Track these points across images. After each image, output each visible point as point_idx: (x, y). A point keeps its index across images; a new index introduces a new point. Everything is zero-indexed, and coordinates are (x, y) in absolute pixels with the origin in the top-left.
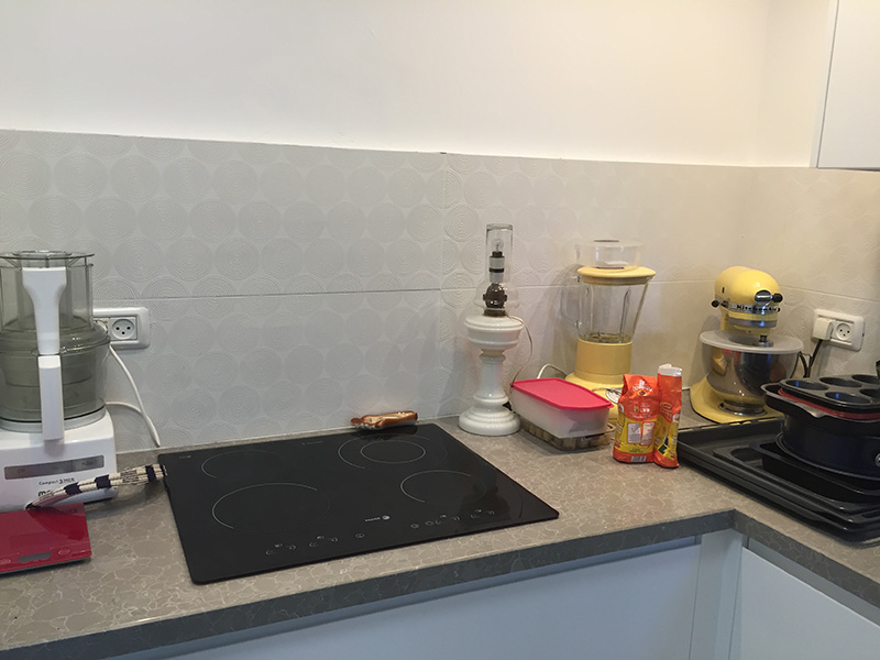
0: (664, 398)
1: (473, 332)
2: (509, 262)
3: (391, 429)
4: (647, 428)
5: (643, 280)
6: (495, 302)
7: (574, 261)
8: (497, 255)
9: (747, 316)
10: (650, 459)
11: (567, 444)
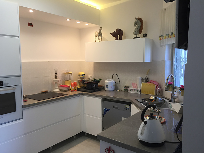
0: (75, 85)
1: (54, 80)
2: (57, 73)
3: (46, 92)
4: (74, 88)
5: (71, 74)
6: (56, 77)
7: (63, 72)
8: (56, 72)
9: (82, 77)
10: (74, 91)
11: (66, 91)
